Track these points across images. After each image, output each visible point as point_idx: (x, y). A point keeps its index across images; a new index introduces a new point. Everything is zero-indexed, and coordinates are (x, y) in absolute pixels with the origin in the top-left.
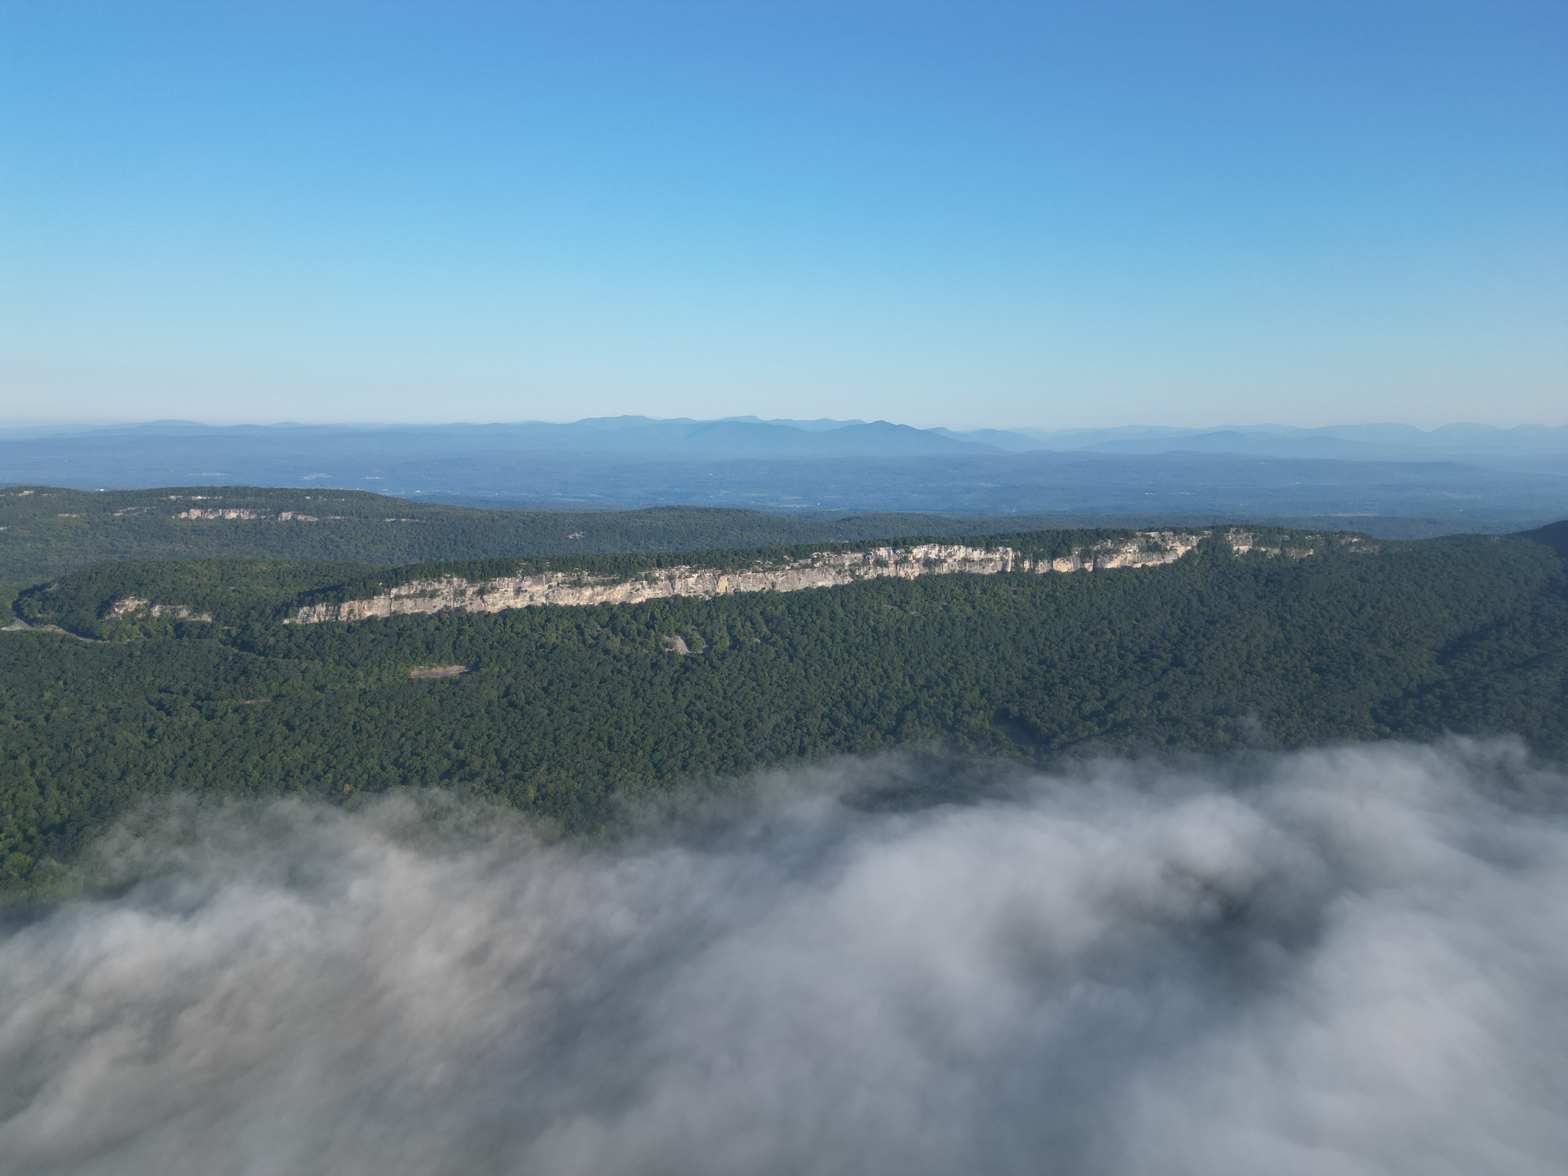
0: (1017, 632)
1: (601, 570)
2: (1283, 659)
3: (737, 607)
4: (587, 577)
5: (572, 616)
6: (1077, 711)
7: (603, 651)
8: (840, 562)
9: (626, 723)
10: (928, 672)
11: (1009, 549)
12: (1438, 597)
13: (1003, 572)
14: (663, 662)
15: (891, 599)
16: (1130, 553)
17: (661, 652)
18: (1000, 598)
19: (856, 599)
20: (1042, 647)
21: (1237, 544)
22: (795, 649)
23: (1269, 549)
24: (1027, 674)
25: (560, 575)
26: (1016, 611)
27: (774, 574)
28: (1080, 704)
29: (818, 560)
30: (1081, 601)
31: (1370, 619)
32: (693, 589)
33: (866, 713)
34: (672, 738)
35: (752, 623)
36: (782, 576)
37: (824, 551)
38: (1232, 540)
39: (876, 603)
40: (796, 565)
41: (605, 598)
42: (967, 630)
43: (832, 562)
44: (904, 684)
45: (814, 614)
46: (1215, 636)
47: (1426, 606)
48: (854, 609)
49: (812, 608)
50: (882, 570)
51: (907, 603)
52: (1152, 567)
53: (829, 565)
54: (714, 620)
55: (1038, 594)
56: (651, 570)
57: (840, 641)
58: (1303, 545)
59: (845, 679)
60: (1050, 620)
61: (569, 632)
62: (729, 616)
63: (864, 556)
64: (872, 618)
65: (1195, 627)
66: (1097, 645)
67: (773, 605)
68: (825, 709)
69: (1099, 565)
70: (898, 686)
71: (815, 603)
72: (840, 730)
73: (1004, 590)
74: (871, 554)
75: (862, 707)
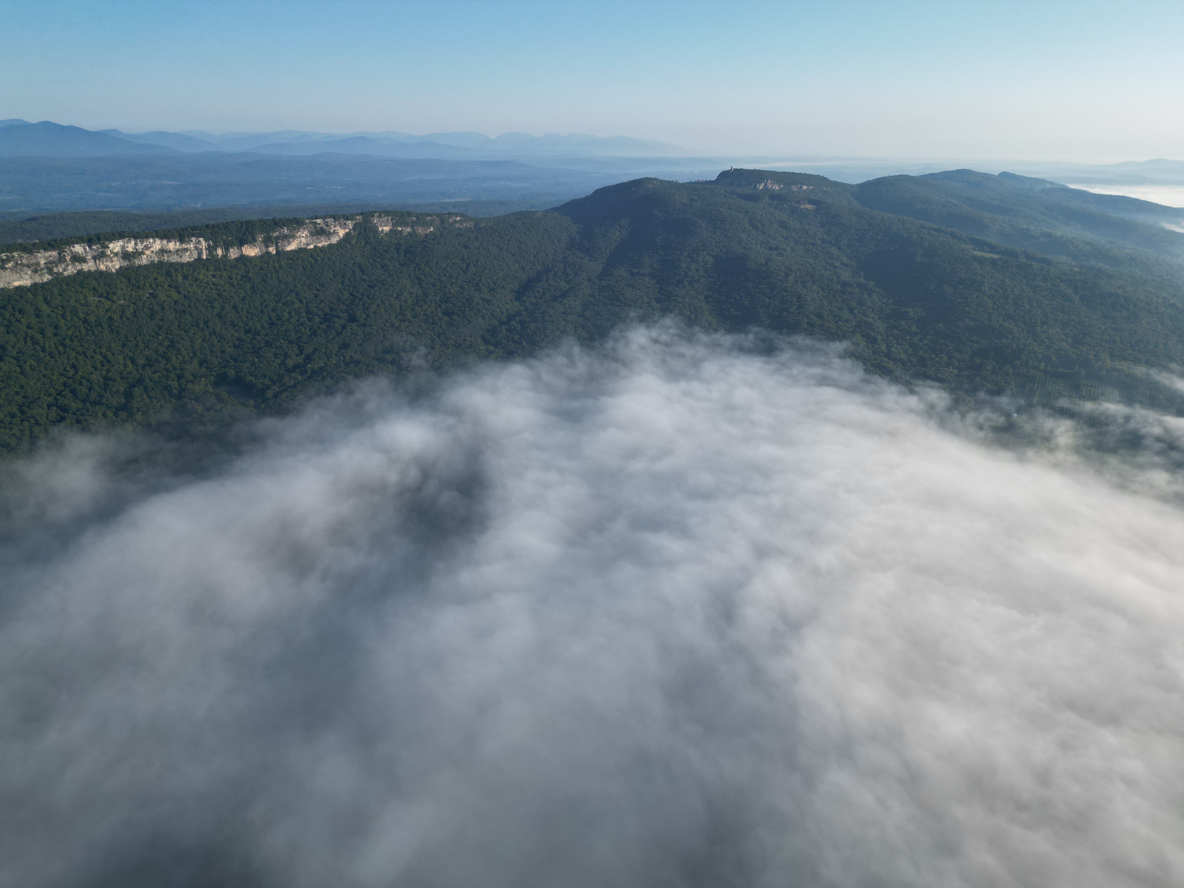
0: (222, 310)
2: (423, 309)
6: (282, 366)
8: (34, 261)
10: (147, 352)
11: (201, 239)
12: (511, 256)
13: (199, 259)
15: (97, 292)
16: (303, 237)
18: (201, 282)
19: (60, 295)
20: (245, 319)
21: (381, 226)
23: (404, 228)
24: (237, 343)
26: (217, 292)
28: (284, 360)
29: (8, 260)
30: (271, 279)
31: (474, 274)
33: (93, 396)
37: (12, 251)
38: (377, 222)
39: (81, 296)
42: (176, 312)
43: (25, 261)
44: (125, 365)
45: (17, 313)
46: (375, 297)
47: (505, 262)
48: (60, 304)
49: (13, 308)
50: (82, 266)
51: (114, 293)
52: (322, 247)
53: (23, 265)
55: (234, 276)
57: (51, 335)
58: (426, 225)
59: (65, 370)
60: (248, 297)
63: (60, 254)
64: (80, 311)
65: (361, 291)
66: (289, 313)
68: (50, 399)
69: (280, 249)
70: (120, 368)
71: (16, 303)
72: (70, 415)
73: (204, 275)
74: (66, 252)
75: (88, 392)
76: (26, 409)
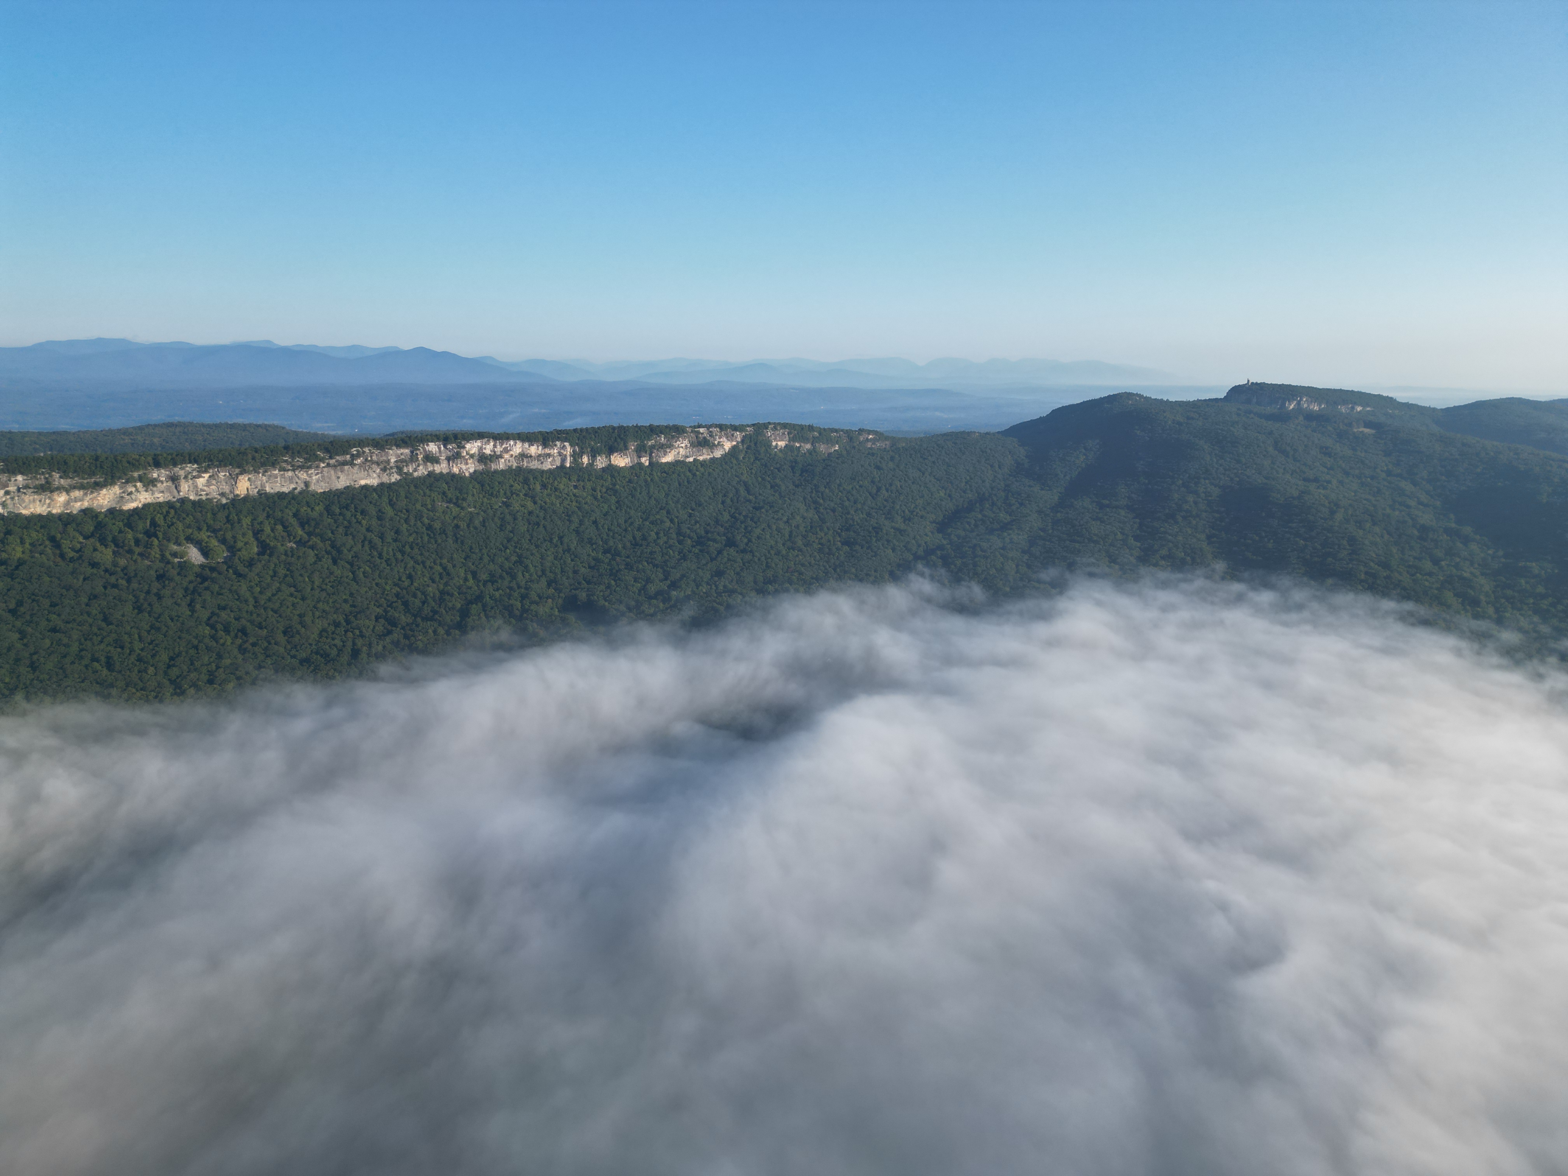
0: (581, 525)
1: (78, 471)
2: (818, 536)
3: (264, 510)
4: (57, 479)
5: (42, 527)
6: (643, 592)
7: (90, 564)
8: (385, 458)
9: (129, 640)
10: (492, 567)
11: (567, 444)
12: (935, 480)
13: (562, 467)
14: (173, 573)
15: (446, 497)
16: (682, 447)
17: (168, 562)
18: (561, 492)
19: (406, 497)
20: (605, 537)
21: (775, 439)
22: (339, 552)
23: (802, 444)
24: (593, 563)
25: (20, 478)
26: (577, 505)
27: (307, 472)
28: (645, 586)
29: (358, 456)
30: (640, 494)
31: (886, 500)
32: (204, 491)
33: (427, 610)
34: (192, 652)
35: (285, 527)
36: (316, 475)
37: (365, 447)
38: (771, 436)
39: (429, 500)
40: (332, 462)
41: (86, 504)
42: (529, 524)
43: (375, 458)
44: (466, 580)
45: (359, 514)
46: (761, 520)
47: (927, 487)
48: (405, 507)
49: (356, 508)
50: (434, 467)
51: (464, 499)
52: (702, 461)
53: (372, 462)
54: (236, 524)
55: (599, 488)
56: (146, 469)
57: (391, 541)
58: (830, 441)
59: (400, 579)
60: (611, 512)
61: (40, 545)
62: (255, 519)
63: (412, 452)
64: (425, 516)
65: (744, 513)
66: (657, 534)
67: (309, 506)
68: (379, 610)
69: (655, 460)
70: (460, 582)
71: (359, 502)
72: (398, 629)
73: (564, 485)
74: (420, 450)
75: (421, 605)
76: (353, 619)
